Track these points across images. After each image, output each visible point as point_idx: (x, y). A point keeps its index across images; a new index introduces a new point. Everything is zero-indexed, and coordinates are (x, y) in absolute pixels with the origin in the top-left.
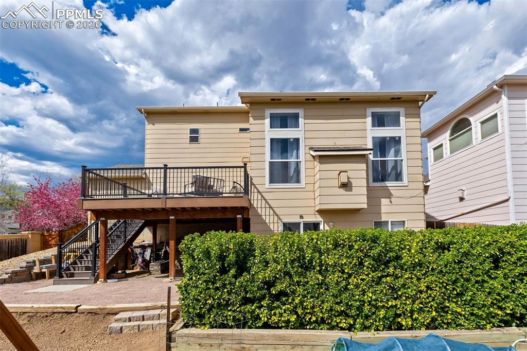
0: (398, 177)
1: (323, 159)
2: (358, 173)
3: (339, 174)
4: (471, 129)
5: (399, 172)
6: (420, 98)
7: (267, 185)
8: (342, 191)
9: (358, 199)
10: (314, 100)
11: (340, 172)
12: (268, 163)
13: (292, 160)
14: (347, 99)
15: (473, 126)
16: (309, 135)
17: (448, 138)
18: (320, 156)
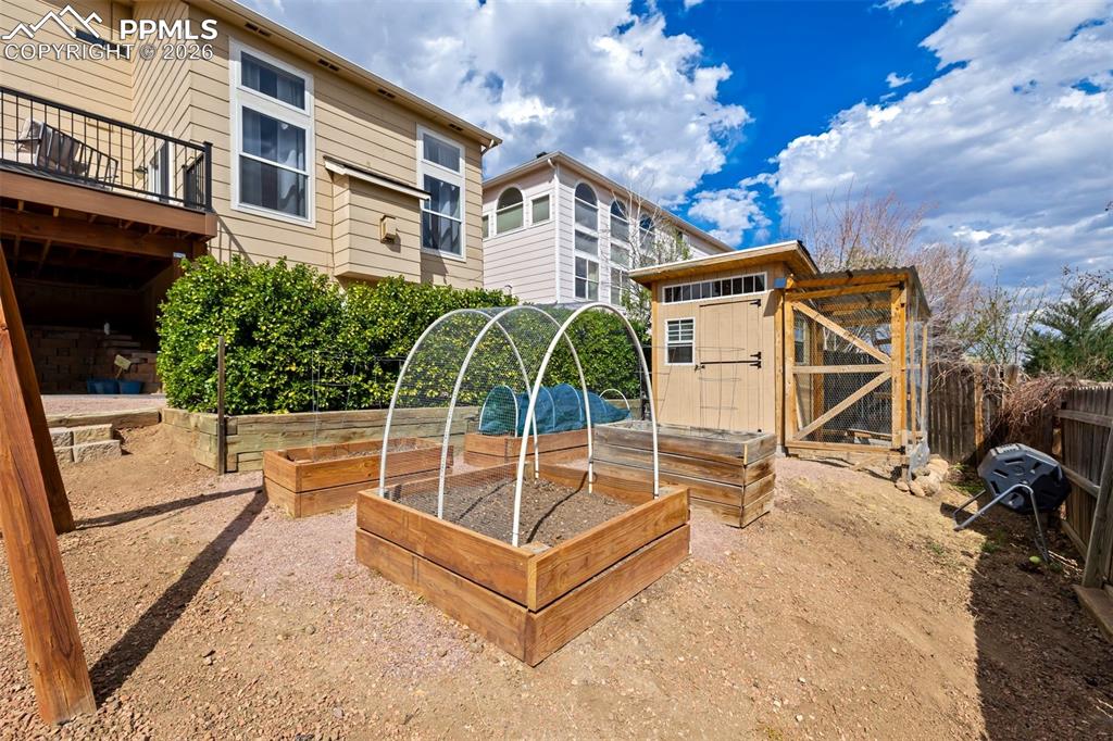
0: (454, 246)
1: (357, 185)
2: (408, 224)
3: (382, 220)
4: (522, 206)
5: (454, 238)
6: (483, 141)
7: (235, 202)
8: (385, 249)
9: (406, 265)
10: (336, 69)
11: (385, 217)
12: (237, 158)
13: (288, 166)
14: (389, 95)
15: (524, 202)
16: (324, 131)
17: (495, 210)
18: (352, 179)
